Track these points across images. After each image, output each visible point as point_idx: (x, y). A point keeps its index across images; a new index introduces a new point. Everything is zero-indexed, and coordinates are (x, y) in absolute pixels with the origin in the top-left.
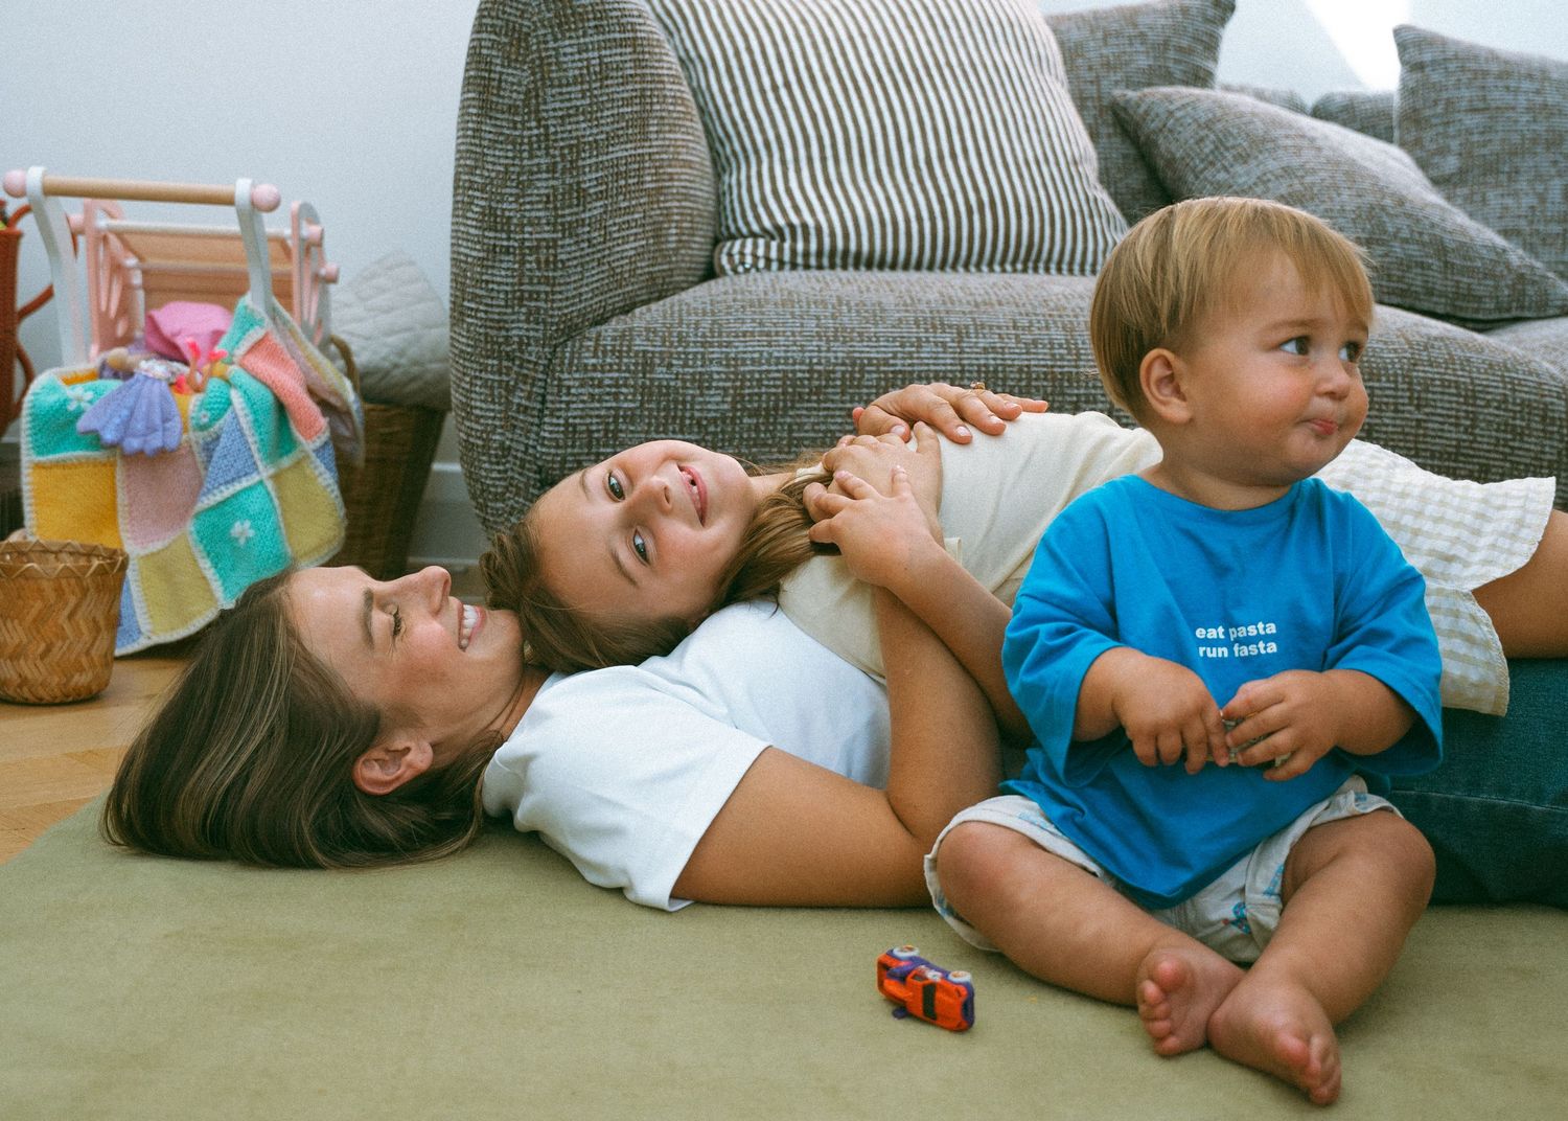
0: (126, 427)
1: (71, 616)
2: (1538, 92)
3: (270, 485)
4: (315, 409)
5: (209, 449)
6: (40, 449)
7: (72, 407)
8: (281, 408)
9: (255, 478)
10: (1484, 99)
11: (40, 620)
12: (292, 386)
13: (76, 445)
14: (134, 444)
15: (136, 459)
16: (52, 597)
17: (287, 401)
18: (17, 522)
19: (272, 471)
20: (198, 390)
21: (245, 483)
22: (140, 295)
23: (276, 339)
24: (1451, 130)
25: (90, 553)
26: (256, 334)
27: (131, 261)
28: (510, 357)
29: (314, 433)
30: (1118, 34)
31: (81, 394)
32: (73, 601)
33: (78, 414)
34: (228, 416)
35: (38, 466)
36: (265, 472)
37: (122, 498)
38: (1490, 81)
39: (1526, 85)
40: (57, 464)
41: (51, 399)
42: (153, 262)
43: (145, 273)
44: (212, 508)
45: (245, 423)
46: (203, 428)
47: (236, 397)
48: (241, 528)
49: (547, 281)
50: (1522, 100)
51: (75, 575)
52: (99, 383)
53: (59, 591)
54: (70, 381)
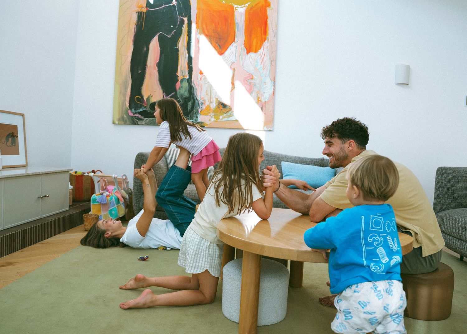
0: (101, 201)
1: (92, 222)
2: (274, 159)
3: (116, 208)
4: (122, 198)
5: (110, 203)
6: (93, 203)
7: (96, 198)
8: (118, 199)
9: (115, 207)
10: (268, 159)
11: (89, 222)
12: (120, 196)
13: (97, 203)
14: (102, 203)
15: (103, 204)
16: (91, 220)
17: (119, 198)
18: (90, 211)
19: (117, 206)
20: (110, 197)
21: (114, 207)
22: (107, 183)
23: (118, 191)
24: (264, 163)
25: (96, 215)
26: (116, 191)
27: (106, 180)
28: (137, 196)
29: (122, 201)
30: (222, 152)
31: (97, 197)
32: (93, 220)
33: (97, 199)
34: (112, 200)
35: (93, 205)
36: (116, 206)
37: (101, 208)
38: (269, 157)
39: (273, 158)
40: (94, 205)
41: (94, 198)
42: (108, 180)
43: (108, 181)
44: (110, 210)
45: (114, 200)
46: (110, 201)
47: (113, 198)
48: (113, 212)
49: (140, 188)
50: (272, 160)
51: (93, 218)
52: (99, 196)
53: (91, 219)
54: (97, 195)
